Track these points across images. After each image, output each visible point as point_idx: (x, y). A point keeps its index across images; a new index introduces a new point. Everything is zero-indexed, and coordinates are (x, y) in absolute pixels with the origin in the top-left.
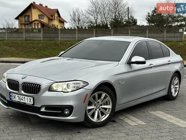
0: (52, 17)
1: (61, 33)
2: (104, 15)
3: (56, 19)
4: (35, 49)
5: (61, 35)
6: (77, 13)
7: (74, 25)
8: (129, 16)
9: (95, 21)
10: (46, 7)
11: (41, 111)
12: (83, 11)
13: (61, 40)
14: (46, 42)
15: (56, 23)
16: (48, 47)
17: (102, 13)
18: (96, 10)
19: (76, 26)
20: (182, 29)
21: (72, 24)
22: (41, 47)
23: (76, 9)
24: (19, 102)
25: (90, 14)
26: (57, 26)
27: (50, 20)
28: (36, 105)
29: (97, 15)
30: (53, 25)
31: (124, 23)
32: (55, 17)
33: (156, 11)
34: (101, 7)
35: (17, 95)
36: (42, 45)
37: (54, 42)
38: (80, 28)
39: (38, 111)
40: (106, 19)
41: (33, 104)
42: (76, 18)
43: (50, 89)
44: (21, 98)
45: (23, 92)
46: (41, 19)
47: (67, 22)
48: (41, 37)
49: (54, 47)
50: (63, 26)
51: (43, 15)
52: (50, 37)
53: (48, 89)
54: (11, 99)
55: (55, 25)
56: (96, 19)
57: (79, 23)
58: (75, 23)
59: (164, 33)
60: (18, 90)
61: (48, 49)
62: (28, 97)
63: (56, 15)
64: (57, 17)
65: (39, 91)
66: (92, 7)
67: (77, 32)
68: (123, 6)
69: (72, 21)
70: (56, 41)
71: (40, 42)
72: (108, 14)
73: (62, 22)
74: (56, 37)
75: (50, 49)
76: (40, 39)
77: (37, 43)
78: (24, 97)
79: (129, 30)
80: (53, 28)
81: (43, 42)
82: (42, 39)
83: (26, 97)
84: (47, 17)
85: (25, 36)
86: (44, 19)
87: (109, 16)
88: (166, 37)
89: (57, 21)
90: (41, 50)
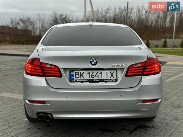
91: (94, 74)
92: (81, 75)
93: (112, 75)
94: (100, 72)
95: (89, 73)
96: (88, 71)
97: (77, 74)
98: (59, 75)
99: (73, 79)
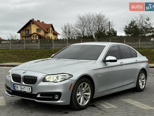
0: (47, 30)
1: (54, 43)
2: (90, 28)
3: (51, 32)
4: (34, 56)
5: (54, 44)
6: (67, 27)
7: (65, 36)
8: (110, 28)
9: (82, 33)
10: (43, 22)
11: (38, 97)
12: (72, 25)
13: (55, 48)
14: (42, 50)
15: (51, 35)
16: (44, 55)
17: (88, 26)
18: (83, 24)
19: (67, 37)
20: (153, 39)
21: (64, 36)
22: (38, 54)
23: (67, 24)
24: (20, 91)
25: (78, 27)
26: (52, 37)
27: (46, 33)
28: (33, 93)
29: (84, 28)
30: (48, 37)
31: (107, 34)
32: (50, 30)
33: (132, 24)
34: (87, 22)
35: (19, 86)
36: (39, 53)
37: (49, 50)
38: (70, 38)
39: (35, 97)
40: (91, 31)
41: (32, 92)
42: (67, 31)
43: (44, 80)
44: (22, 88)
45: (23, 83)
46: (39, 32)
47: (59, 34)
48: (38, 47)
49: (49, 54)
50: (56, 37)
51: (40, 29)
52: (46, 47)
53: (42, 81)
54: (14, 89)
55: (50, 37)
56: (83, 31)
57: (69, 35)
58: (66, 35)
59: (139, 42)
60: (20, 82)
61: (44, 56)
62: (28, 87)
63: (51, 29)
64: (51, 30)
65: (36, 82)
66: (80, 22)
67: (67, 42)
68: (105, 21)
69: (63, 34)
70: (50, 50)
71: (37, 50)
72: (93, 27)
73: (56, 34)
74: (50, 46)
75: (46, 56)
76: (37, 48)
77: (35, 51)
78: (25, 87)
79: (109, 40)
80: (48, 39)
81: (40, 50)
82: (39, 48)
83: (26, 87)
84: (44, 30)
85: (26, 45)
86: (41, 32)
87: (93, 29)
88: (140, 45)
89: (52, 33)
90: (39, 56)
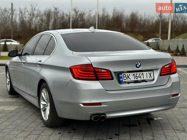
91: (138, 75)
92: (128, 77)
93: (150, 76)
94: (141, 73)
95: (134, 74)
96: (133, 73)
97: (125, 76)
98: (111, 78)
99: (122, 81)
